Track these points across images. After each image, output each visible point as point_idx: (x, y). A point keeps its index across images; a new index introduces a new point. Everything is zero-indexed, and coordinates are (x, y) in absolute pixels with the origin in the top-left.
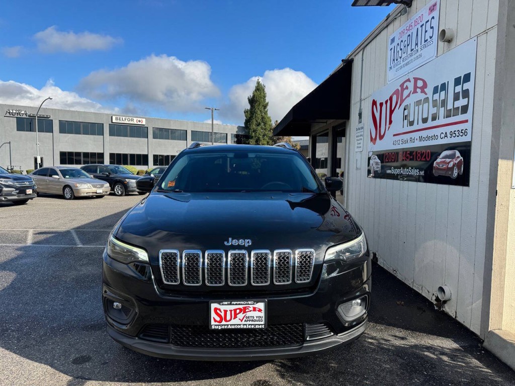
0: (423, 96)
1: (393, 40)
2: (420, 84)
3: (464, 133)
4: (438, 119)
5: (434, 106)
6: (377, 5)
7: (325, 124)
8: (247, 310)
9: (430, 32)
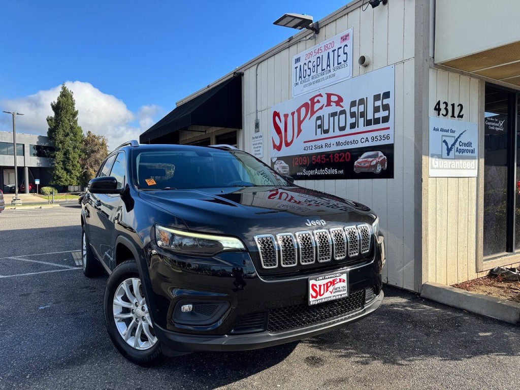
0: (338, 109)
1: (298, 60)
2: (334, 98)
3: (388, 137)
4: (358, 127)
5: (352, 117)
6: (293, 27)
7: (204, 133)
8: (335, 282)
9: (343, 57)
